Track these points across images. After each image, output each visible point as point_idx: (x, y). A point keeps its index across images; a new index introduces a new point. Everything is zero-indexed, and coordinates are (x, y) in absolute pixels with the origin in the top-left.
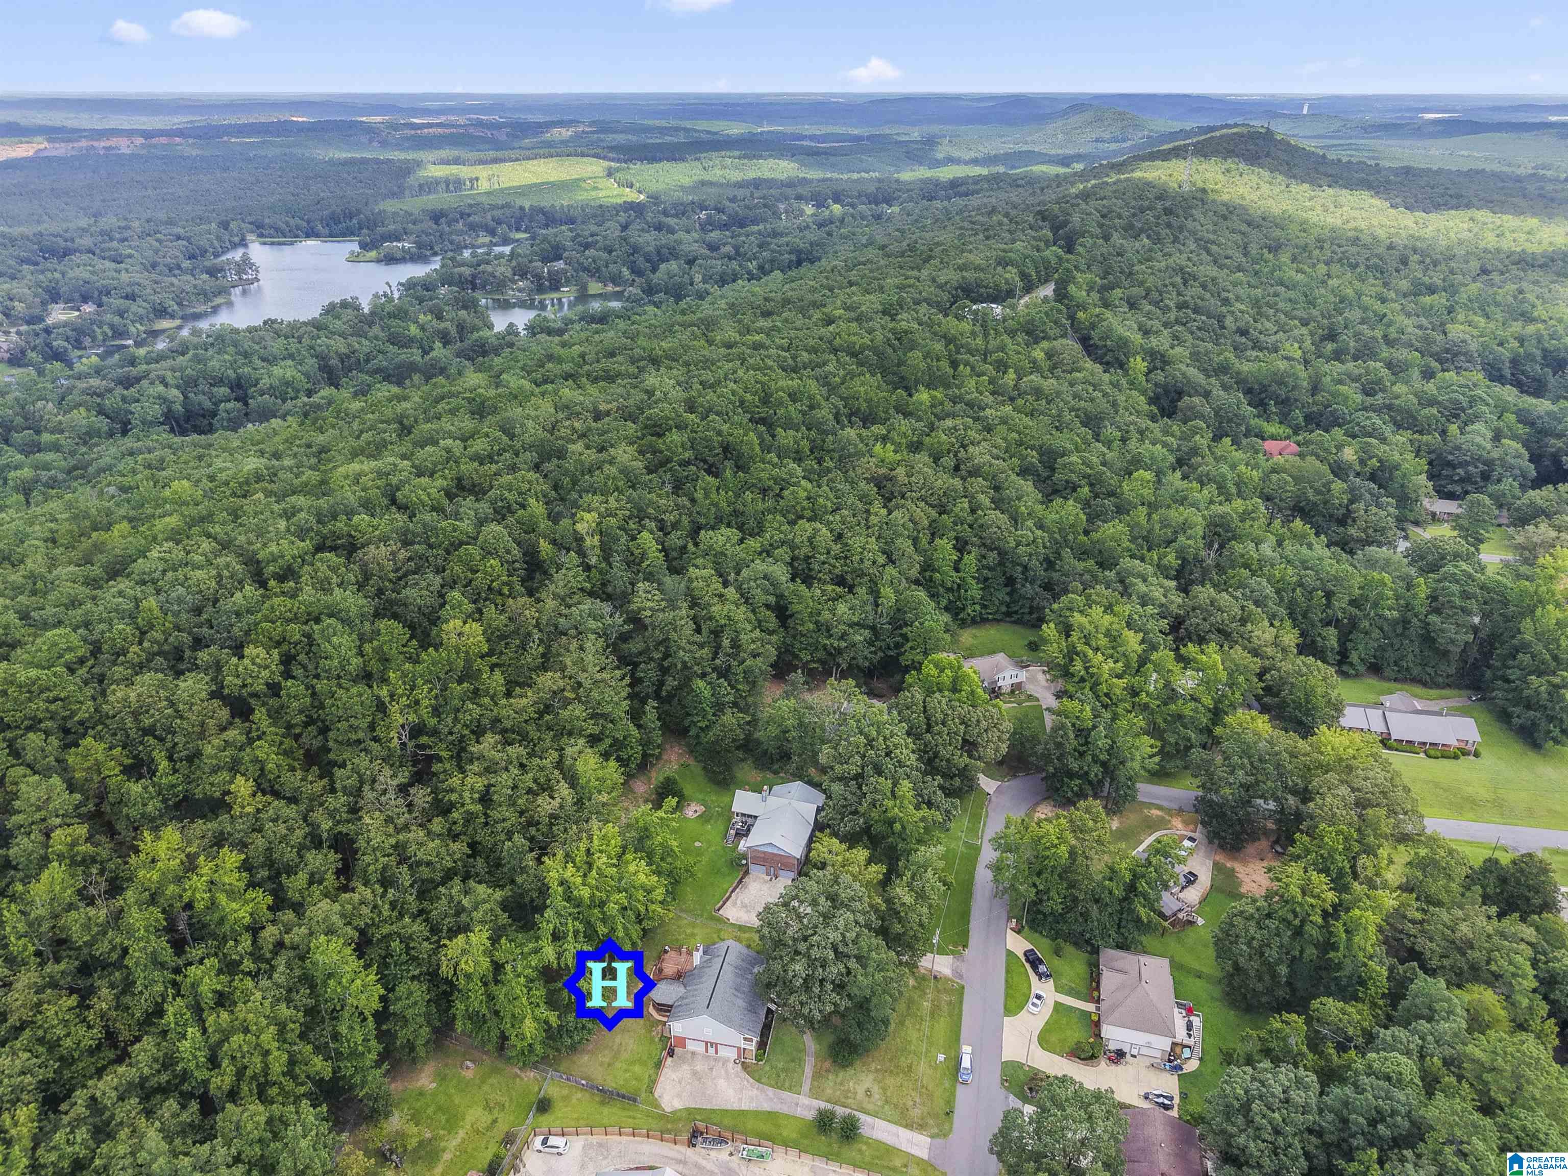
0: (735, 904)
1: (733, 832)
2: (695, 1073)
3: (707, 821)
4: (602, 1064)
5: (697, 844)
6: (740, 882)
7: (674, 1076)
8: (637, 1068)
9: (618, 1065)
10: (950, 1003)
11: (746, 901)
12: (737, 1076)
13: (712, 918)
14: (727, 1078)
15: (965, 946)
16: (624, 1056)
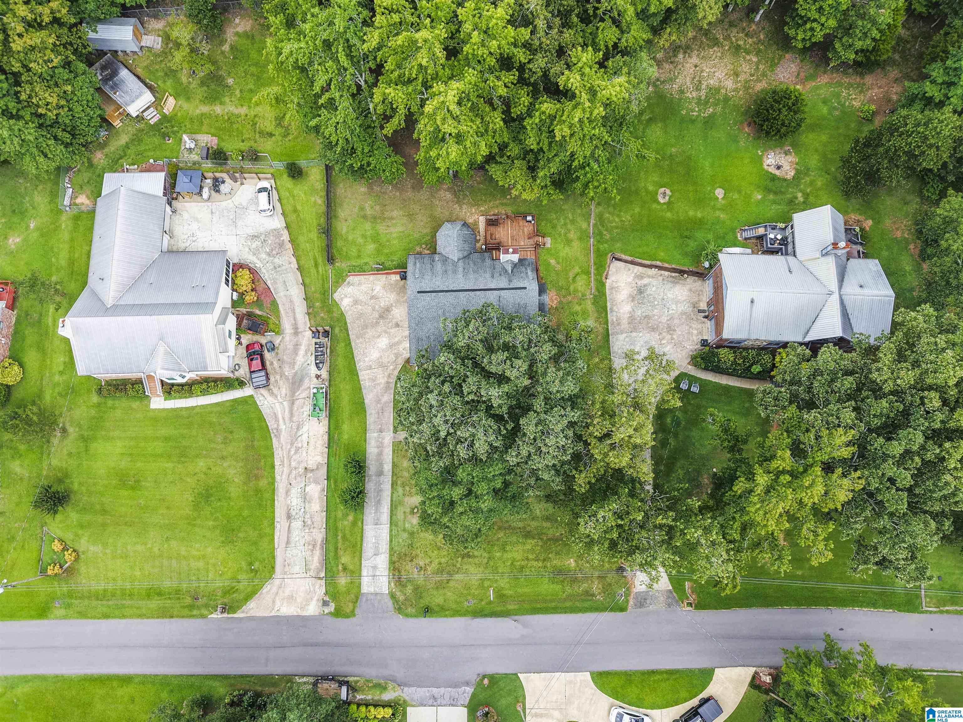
0: (641, 277)
1: (761, 231)
2: (388, 310)
3: (768, 190)
4: (362, 209)
5: (719, 193)
6: (682, 272)
7: (378, 288)
8: (371, 247)
9: (368, 226)
10: (588, 594)
11: (651, 290)
12: (397, 356)
13: (600, 255)
14: (391, 346)
15: (700, 606)
16: (381, 228)
